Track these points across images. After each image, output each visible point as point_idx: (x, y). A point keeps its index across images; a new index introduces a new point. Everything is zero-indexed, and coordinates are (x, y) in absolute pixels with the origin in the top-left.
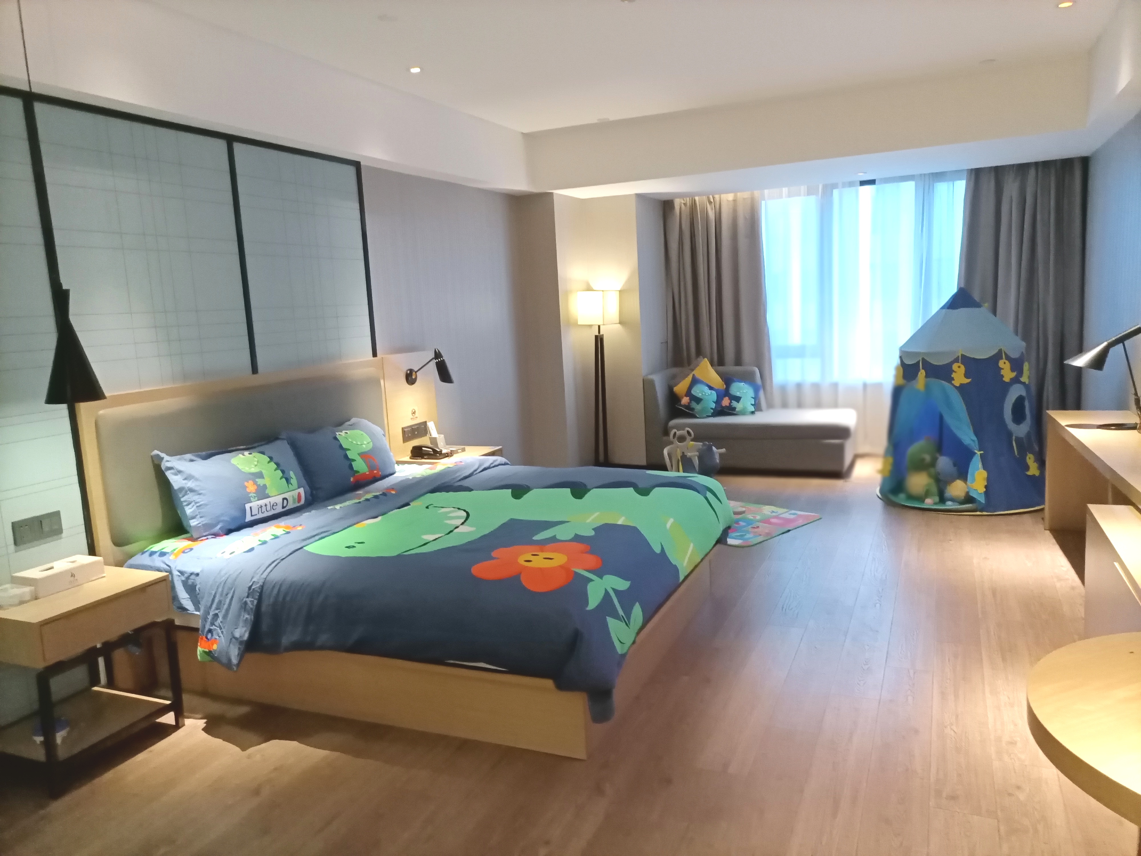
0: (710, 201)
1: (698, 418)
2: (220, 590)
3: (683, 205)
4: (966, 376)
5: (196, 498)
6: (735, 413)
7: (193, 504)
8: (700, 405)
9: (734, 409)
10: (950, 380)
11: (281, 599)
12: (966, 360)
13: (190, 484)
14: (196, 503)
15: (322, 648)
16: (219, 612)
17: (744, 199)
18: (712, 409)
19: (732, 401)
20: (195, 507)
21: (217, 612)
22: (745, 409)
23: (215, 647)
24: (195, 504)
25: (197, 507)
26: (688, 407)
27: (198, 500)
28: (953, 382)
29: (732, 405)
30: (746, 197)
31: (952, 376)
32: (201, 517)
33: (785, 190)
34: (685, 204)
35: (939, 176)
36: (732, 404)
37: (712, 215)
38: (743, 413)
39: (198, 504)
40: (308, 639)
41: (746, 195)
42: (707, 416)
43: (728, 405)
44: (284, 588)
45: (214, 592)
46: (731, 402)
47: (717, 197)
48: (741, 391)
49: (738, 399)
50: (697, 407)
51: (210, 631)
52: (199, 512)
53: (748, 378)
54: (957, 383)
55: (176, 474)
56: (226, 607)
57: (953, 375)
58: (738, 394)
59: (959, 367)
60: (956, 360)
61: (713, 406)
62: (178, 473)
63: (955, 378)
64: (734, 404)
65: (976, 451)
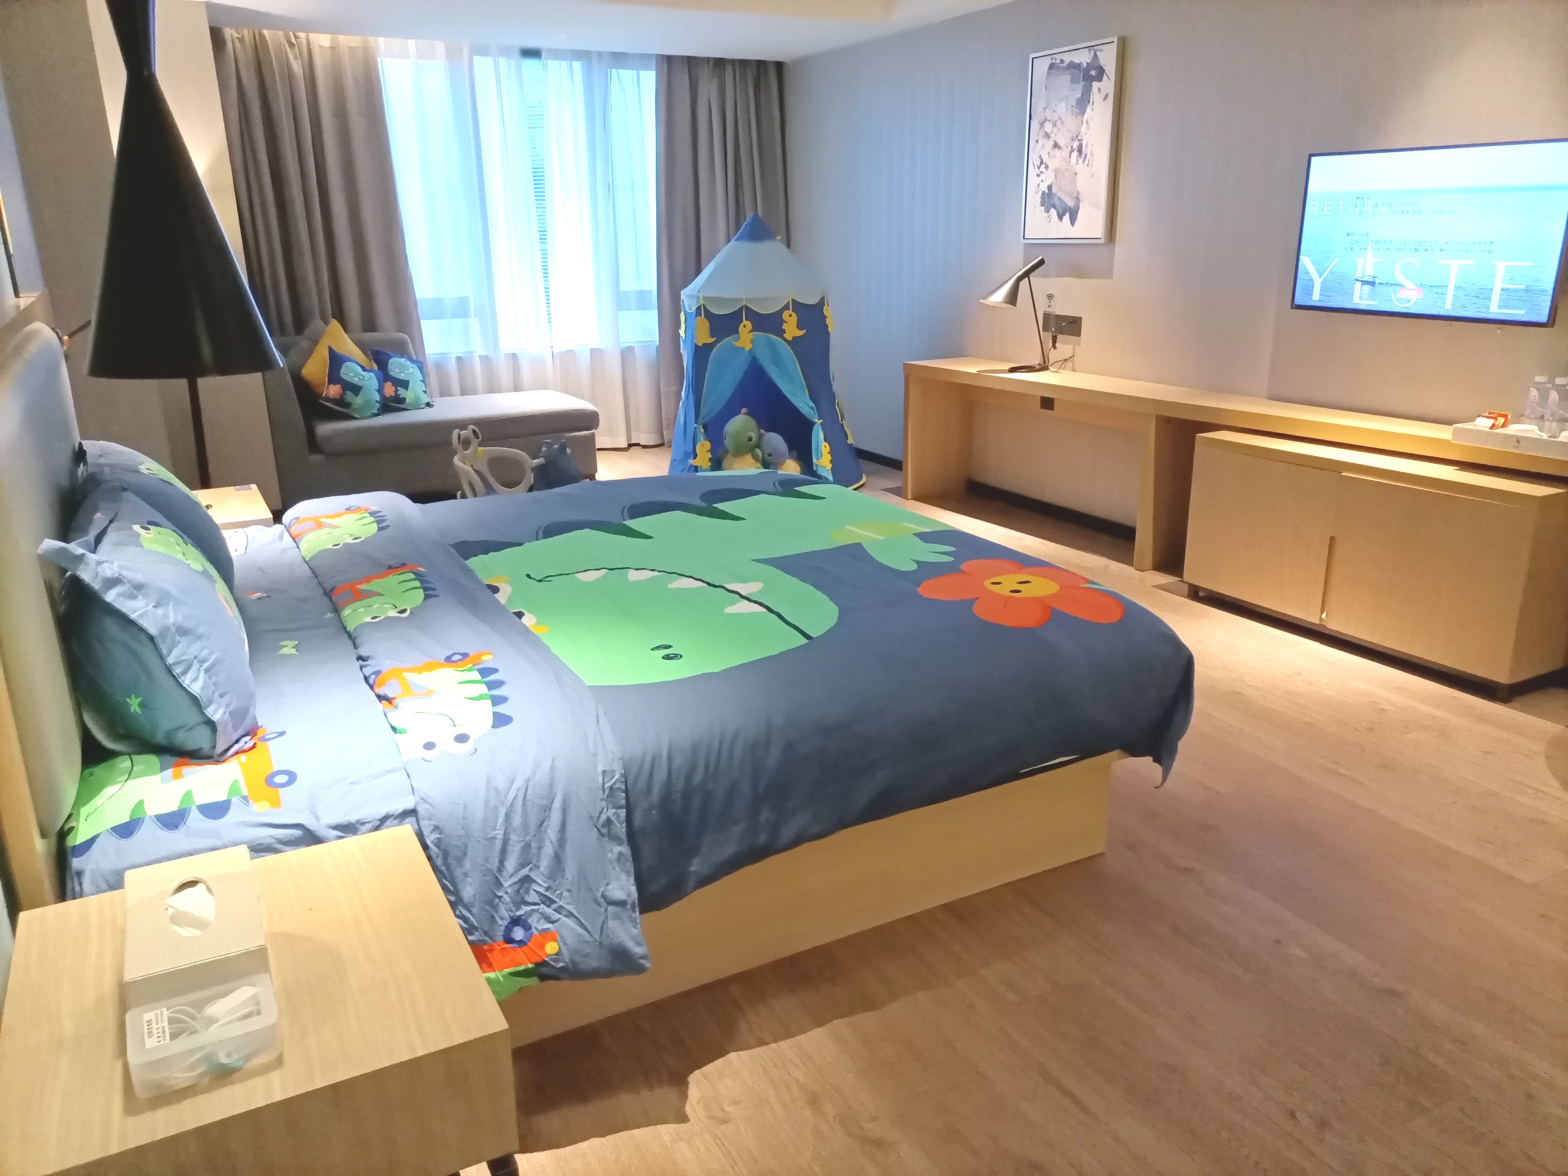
0: (291, 42)
1: (356, 419)
2: (517, 820)
3: (237, 41)
4: (800, 326)
5: (195, 649)
6: (402, 406)
7: (195, 666)
8: (359, 397)
9: (402, 401)
10: (781, 333)
11: (679, 785)
12: (798, 307)
13: (173, 616)
14: (203, 662)
15: (795, 843)
16: (531, 869)
17: (351, 49)
18: (377, 401)
19: (399, 388)
20: (202, 676)
21: (525, 871)
22: (417, 399)
23: (551, 948)
24: (201, 666)
25: (207, 671)
26: (341, 401)
27: (204, 653)
28: (785, 335)
29: (399, 395)
30: (354, 45)
31: (783, 327)
32: (221, 696)
33: (411, 43)
34: (241, 40)
35: (619, 59)
36: (398, 393)
37: (297, 68)
38: (416, 407)
39: (206, 665)
40: (763, 839)
41: (354, 41)
42: (372, 413)
43: (393, 394)
44: (678, 762)
45: (499, 833)
46: (397, 390)
47: (302, 35)
48: (406, 372)
49: (405, 384)
50: (357, 401)
51: (516, 921)
52: (214, 684)
53: (401, 350)
54: (789, 336)
55: (133, 597)
56: (548, 850)
57: (785, 326)
58: (402, 376)
59: (790, 315)
60: (786, 307)
61: (377, 397)
62: (136, 592)
63: (786, 331)
64: (402, 392)
65: (816, 420)
